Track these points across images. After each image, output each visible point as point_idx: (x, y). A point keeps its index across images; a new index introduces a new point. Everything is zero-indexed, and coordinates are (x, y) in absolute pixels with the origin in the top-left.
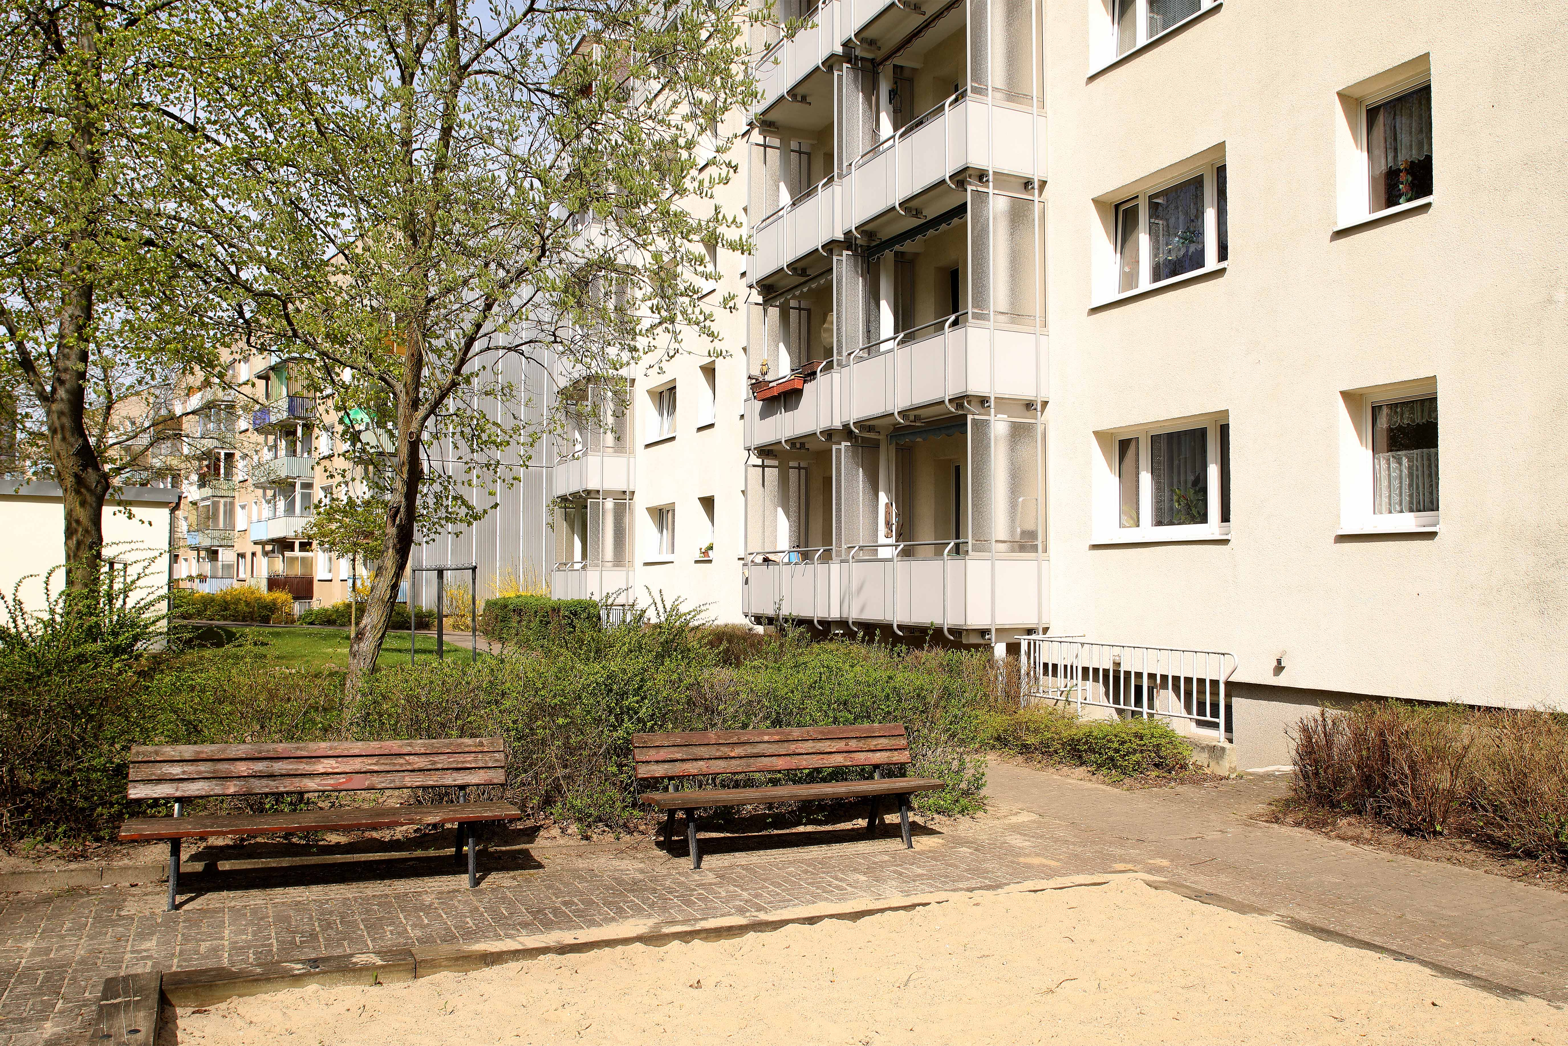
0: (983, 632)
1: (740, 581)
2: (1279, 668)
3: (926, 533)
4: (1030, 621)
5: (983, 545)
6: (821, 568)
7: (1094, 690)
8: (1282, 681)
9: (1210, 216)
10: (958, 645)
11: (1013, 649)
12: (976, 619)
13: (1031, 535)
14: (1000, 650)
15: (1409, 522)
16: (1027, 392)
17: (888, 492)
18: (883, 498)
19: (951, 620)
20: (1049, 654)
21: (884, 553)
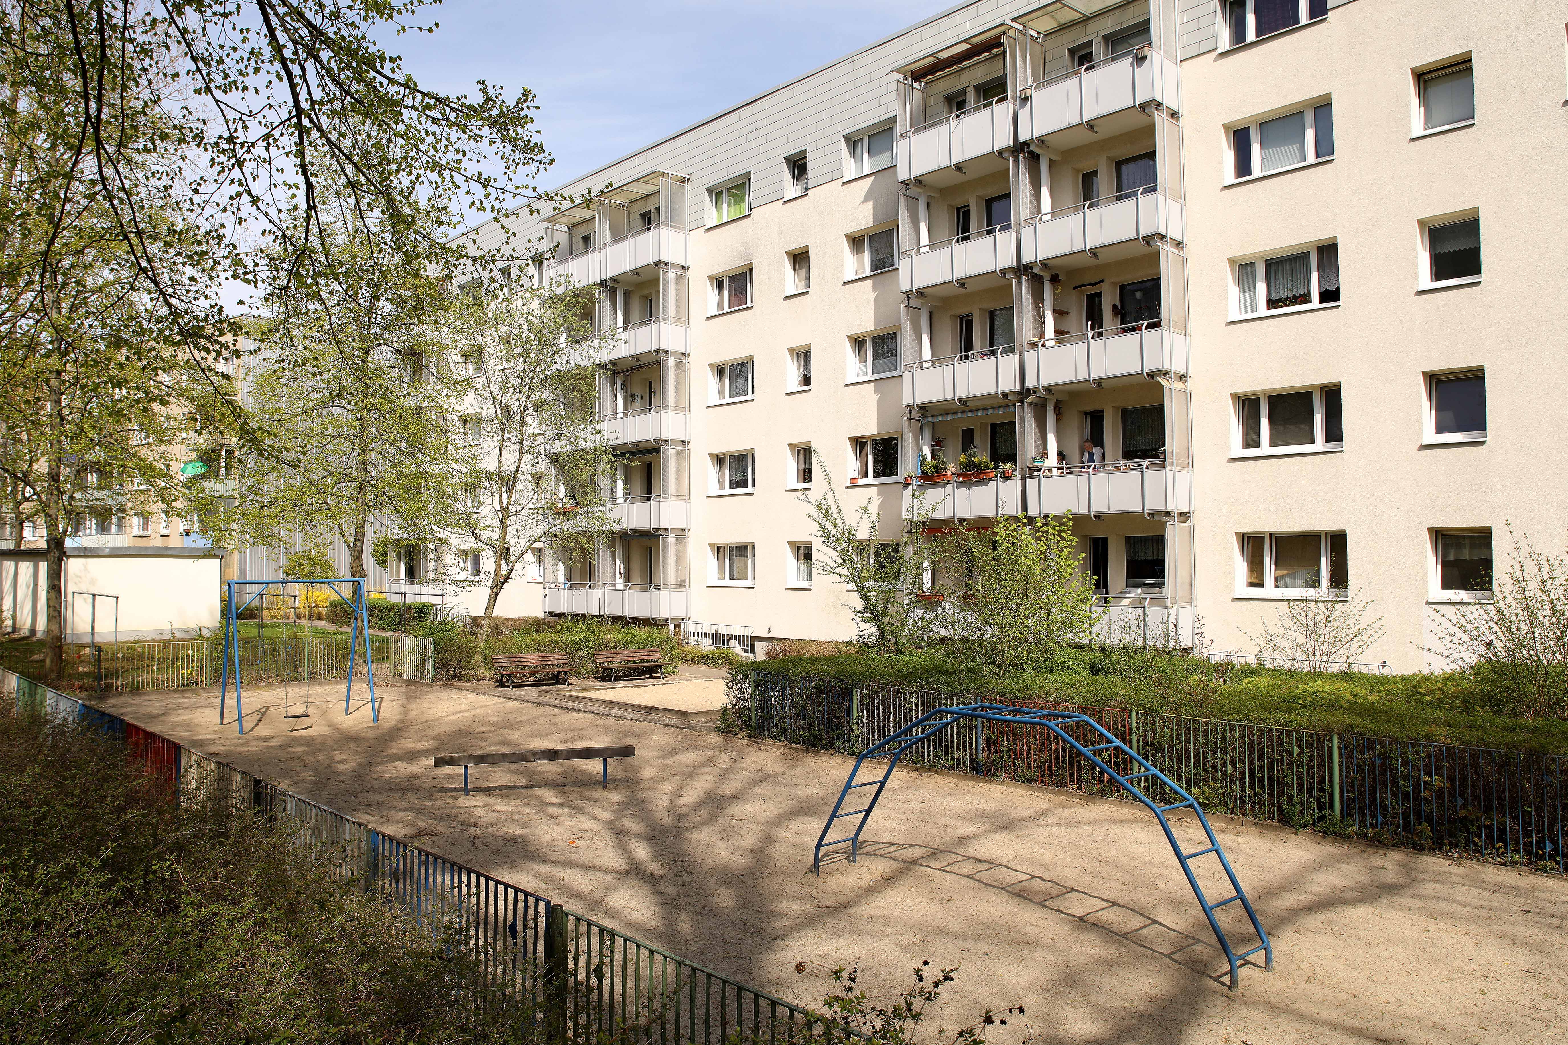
0: (666, 620)
1: (541, 596)
2: (769, 631)
3: (636, 579)
4: (683, 615)
5: (666, 586)
6: (589, 592)
7: (707, 641)
8: (770, 635)
9: (750, 470)
10: (656, 625)
11: (678, 626)
12: (663, 615)
13: (684, 581)
14: (672, 627)
15: (805, 585)
16: (683, 526)
17: (621, 560)
18: (618, 562)
19: (654, 615)
20: (691, 628)
21: (619, 587)
